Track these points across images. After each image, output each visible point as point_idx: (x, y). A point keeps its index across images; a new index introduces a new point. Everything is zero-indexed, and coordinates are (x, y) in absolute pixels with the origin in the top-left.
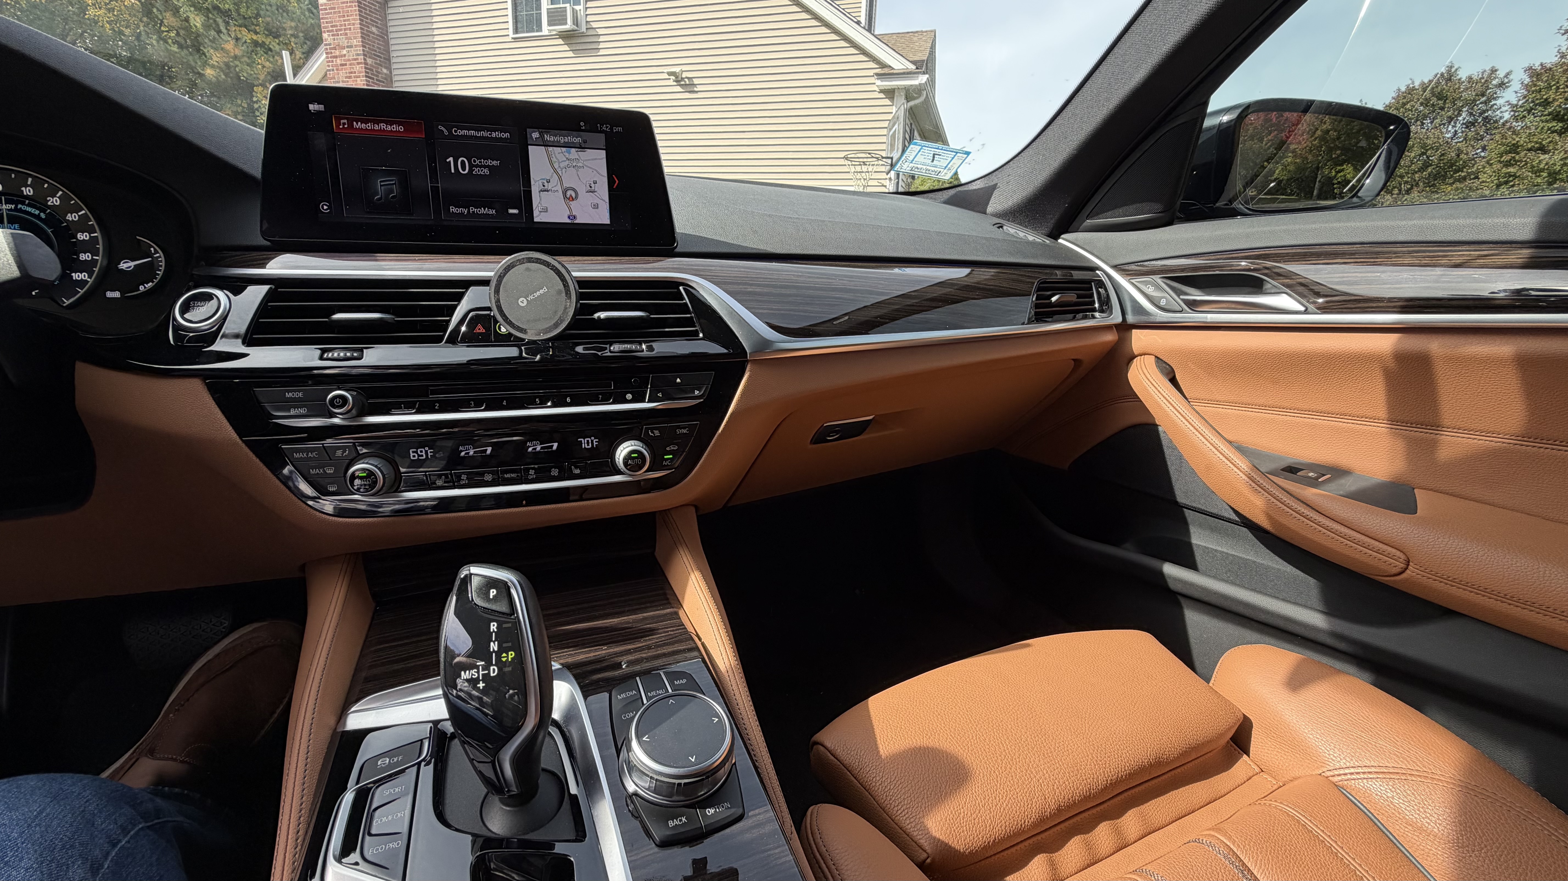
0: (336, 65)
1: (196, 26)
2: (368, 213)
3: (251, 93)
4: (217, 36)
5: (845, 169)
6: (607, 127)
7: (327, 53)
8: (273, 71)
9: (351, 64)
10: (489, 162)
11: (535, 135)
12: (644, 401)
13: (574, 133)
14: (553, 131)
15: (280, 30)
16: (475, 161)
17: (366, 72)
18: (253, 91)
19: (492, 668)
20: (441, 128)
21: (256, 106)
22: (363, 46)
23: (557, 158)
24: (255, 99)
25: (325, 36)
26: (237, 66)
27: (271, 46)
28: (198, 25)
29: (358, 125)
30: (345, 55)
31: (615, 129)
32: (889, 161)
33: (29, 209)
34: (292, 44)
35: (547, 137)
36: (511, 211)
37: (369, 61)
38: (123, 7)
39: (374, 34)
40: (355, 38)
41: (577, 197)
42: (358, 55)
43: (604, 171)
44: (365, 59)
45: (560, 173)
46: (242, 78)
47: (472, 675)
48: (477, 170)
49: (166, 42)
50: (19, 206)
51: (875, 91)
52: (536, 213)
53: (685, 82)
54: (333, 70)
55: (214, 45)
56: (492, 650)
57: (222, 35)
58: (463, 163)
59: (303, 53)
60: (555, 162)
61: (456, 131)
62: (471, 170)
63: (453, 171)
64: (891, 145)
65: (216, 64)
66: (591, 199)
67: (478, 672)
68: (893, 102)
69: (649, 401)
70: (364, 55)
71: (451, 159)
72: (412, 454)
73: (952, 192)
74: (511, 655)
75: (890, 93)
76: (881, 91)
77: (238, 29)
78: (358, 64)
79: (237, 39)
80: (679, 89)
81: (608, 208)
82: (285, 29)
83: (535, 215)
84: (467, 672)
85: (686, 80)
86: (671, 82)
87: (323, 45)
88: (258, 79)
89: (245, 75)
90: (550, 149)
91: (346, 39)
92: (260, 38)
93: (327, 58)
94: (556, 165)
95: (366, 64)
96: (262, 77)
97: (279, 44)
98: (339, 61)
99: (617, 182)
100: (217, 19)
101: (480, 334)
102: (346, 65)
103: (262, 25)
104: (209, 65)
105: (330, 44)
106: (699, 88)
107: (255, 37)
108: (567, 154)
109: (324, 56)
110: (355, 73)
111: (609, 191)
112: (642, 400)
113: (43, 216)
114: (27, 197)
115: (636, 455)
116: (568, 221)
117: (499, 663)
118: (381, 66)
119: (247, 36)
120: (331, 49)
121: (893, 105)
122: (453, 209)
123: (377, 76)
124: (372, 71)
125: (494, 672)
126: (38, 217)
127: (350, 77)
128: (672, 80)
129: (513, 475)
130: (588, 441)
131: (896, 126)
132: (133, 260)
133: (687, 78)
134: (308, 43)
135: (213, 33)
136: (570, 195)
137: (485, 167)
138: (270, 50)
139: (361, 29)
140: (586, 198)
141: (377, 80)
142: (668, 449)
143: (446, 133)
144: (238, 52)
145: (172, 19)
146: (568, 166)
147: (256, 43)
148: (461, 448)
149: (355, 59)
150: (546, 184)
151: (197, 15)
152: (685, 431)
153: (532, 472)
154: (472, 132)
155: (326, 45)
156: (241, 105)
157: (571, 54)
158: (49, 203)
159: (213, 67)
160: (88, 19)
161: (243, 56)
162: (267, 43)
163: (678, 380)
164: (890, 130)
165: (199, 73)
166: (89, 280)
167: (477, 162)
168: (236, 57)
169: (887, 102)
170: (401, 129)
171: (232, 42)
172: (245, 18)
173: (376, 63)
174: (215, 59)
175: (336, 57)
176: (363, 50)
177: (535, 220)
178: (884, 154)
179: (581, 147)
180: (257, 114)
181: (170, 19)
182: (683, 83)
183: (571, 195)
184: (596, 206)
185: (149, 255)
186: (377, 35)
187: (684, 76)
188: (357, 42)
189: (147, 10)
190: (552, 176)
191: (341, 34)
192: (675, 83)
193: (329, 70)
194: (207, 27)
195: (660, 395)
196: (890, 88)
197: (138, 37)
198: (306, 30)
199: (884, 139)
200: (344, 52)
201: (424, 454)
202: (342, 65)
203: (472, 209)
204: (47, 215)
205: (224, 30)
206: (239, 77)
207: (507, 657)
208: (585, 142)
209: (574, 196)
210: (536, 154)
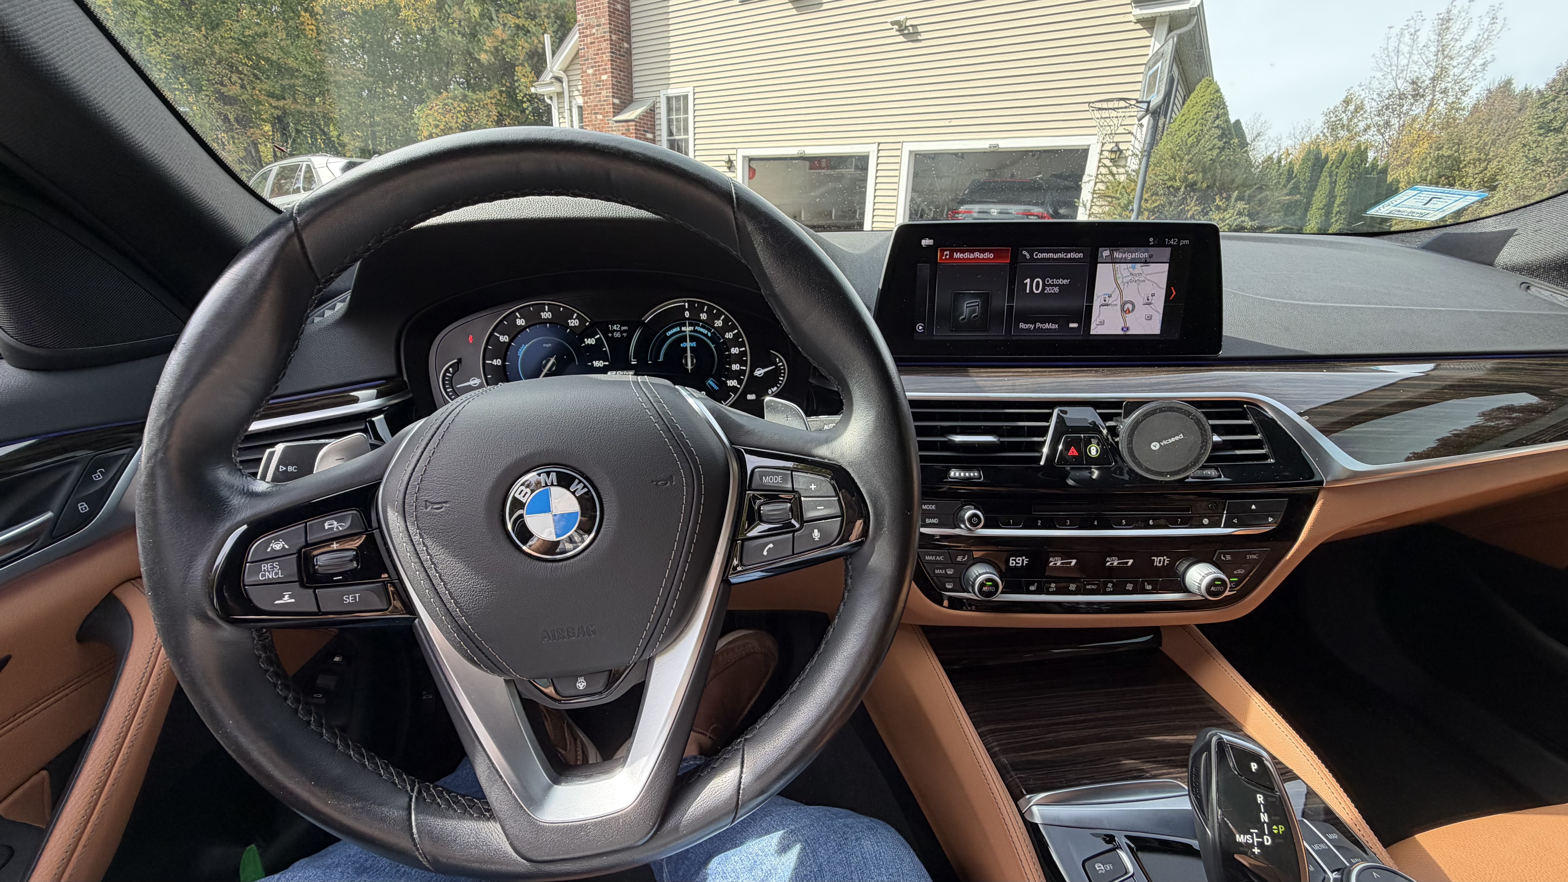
0: (587, 44)
1: (475, 16)
2: (952, 331)
3: (513, 73)
4: (490, 24)
5: (1087, 115)
6: (1174, 241)
7: (580, 33)
8: (530, 51)
9: (598, 42)
10: (1061, 282)
11: (1106, 253)
12: (1220, 527)
13: (1143, 249)
14: (1122, 249)
15: (537, 12)
16: (1048, 281)
17: (611, 48)
18: (515, 71)
19: (1265, 837)
20: (1025, 252)
21: (516, 84)
22: (610, 24)
23: (1121, 274)
24: (516, 78)
25: (579, 17)
26: (504, 49)
27: (529, 28)
28: (476, 15)
29: (957, 255)
30: (594, 34)
31: (1183, 242)
32: (1145, 106)
33: (702, 330)
34: (545, 24)
35: (1117, 255)
36: (1072, 325)
37: (614, 37)
38: (424, 6)
39: (618, 10)
40: (603, 17)
41: (1133, 310)
42: (605, 32)
43: (1164, 285)
44: (610, 36)
45: (1122, 287)
46: (507, 60)
47: (1247, 839)
48: (1048, 289)
49: (453, 33)
50: (696, 328)
51: (1131, 21)
52: (1093, 326)
53: (909, 30)
54: (584, 49)
55: (487, 32)
56: (1263, 821)
57: (493, 22)
58: (1038, 283)
59: (554, 32)
60: (1119, 278)
61: (1036, 255)
62: (1043, 289)
63: (1028, 291)
64: (1149, 84)
65: (488, 48)
66: (1148, 311)
67: (1253, 838)
68: (1152, 33)
69: (1225, 527)
70: (611, 32)
71: (1028, 281)
72: (1011, 562)
73: (1435, 234)
74: (1282, 829)
75: (1149, 23)
76: (1138, 21)
77: (504, 15)
78: (605, 41)
79: (505, 25)
80: (902, 39)
81: (1161, 319)
82: (540, 11)
83: (1092, 328)
84: (1242, 836)
85: (910, 28)
86: (894, 32)
87: (577, 25)
88: (519, 59)
89: (509, 56)
90: (1117, 265)
91: (596, 18)
92: (520, 22)
93: (580, 37)
94: (1119, 281)
95: (611, 40)
96: (522, 57)
97: (535, 26)
98: (589, 40)
99: (1174, 293)
100: (490, 8)
101: (1074, 457)
102: (594, 43)
103: (523, 9)
104: (483, 50)
105: (582, 25)
106: (923, 36)
107: (517, 22)
108: (1131, 270)
109: (578, 35)
110: (602, 49)
111: (1165, 302)
112: (1218, 526)
113: (709, 334)
114: (703, 321)
115: (1220, 583)
116: (1122, 333)
117: (1271, 833)
118: (623, 40)
119: (512, 20)
120: (583, 29)
121: (1151, 37)
122: (1022, 326)
123: (620, 51)
124: (616, 46)
125: (1268, 841)
126: (706, 336)
127: (598, 54)
128: (894, 30)
129: (1093, 587)
130: (1160, 560)
131: (1159, 64)
132: (763, 368)
133: (911, 26)
134: (558, 22)
135: (487, 21)
136: (1126, 309)
137: (1056, 286)
138: (528, 31)
139: (609, 7)
140: (1141, 311)
141: (619, 55)
142: (1235, 572)
143: (1028, 257)
144: (505, 37)
145: (458, 12)
146: (1131, 281)
147: (518, 27)
148: (1051, 559)
149: (603, 37)
150: (1107, 299)
151: (476, 6)
152: (1254, 557)
153: (1110, 585)
154: (1051, 255)
155: (579, 25)
156: (505, 85)
157: (794, 12)
158: (716, 325)
159: (486, 51)
160: (401, 19)
161: (509, 39)
162: (526, 26)
163: (1253, 507)
164: (1150, 68)
165: (476, 59)
166: (739, 386)
167: (1050, 282)
168: (503, 42)
169: (1145, 33)
170: (991, 256)
171: (501, 28)
172: (511, 5)
173: (619, 39)
174: (488, 44)
175: (587, 36)
176: (610, 28)
177: (1092, 333)
178: (1137, 95)
179: (1146, 262)
180: (517, 91)
181: (457, 14)
182: (906, 32)
183: (1128, 309)
184: (1149, 318)
185: (775, 364)
186: (621, 12)
187: (908, 24)
188: (604, 20)
189: (440, 7)
190: (1114, 292)
191: (592, 15)
192: (898, 33)
193: (581, 49)
194: (482, 16)
195: (1235, 521)
196: (1150, 16)
197: (433, 30)
198: (557, 10)
199: (1140, 78)
200: (594, 31)
201: (1020, 562)
202: (591, 43)
203: (1038, 325)
204: (712, 333)
205: (495, 18)
206: (505, 59)
207: (1278, 829)
208: (1151, 256)
209: (1130, 309)
210: (1104, 271)
